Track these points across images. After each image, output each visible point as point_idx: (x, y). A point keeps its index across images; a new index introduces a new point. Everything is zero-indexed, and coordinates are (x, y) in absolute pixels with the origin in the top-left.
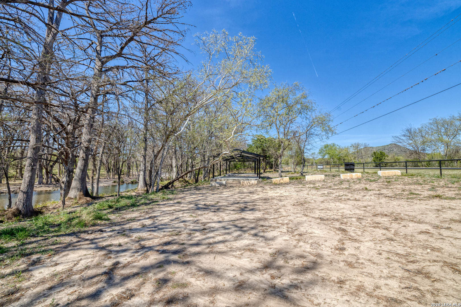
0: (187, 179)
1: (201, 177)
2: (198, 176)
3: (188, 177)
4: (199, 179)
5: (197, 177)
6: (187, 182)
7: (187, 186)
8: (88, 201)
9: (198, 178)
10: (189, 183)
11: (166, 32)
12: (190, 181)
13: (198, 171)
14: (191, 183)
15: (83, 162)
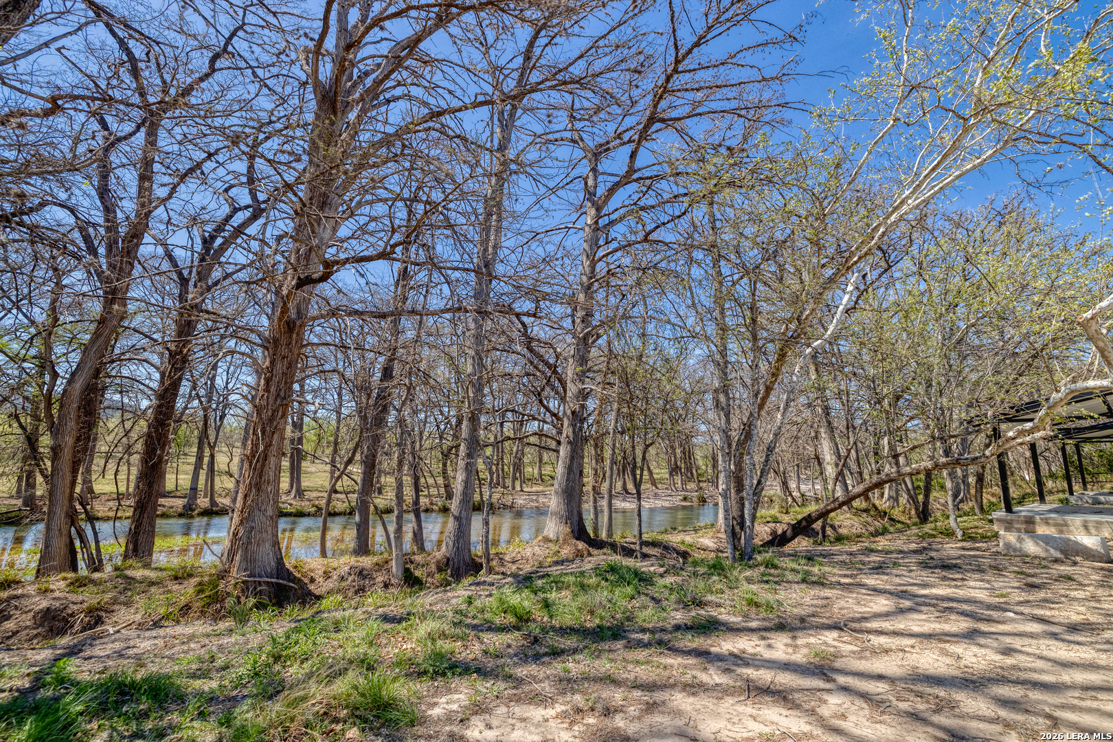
0: (883, 504)
1: (941, 499)
2: (927, 496)
3: (886, 496)
4: (934, 505)
5: (921, 498)
6: (883, 514)
7: (884, 532)
8: (579, 551)
9: (926, 503)
10: (891, 519)
11: (739, 59)
12: (896, 513)
13: (922, 476)
14: (902, 519)
15: (569, 447)
